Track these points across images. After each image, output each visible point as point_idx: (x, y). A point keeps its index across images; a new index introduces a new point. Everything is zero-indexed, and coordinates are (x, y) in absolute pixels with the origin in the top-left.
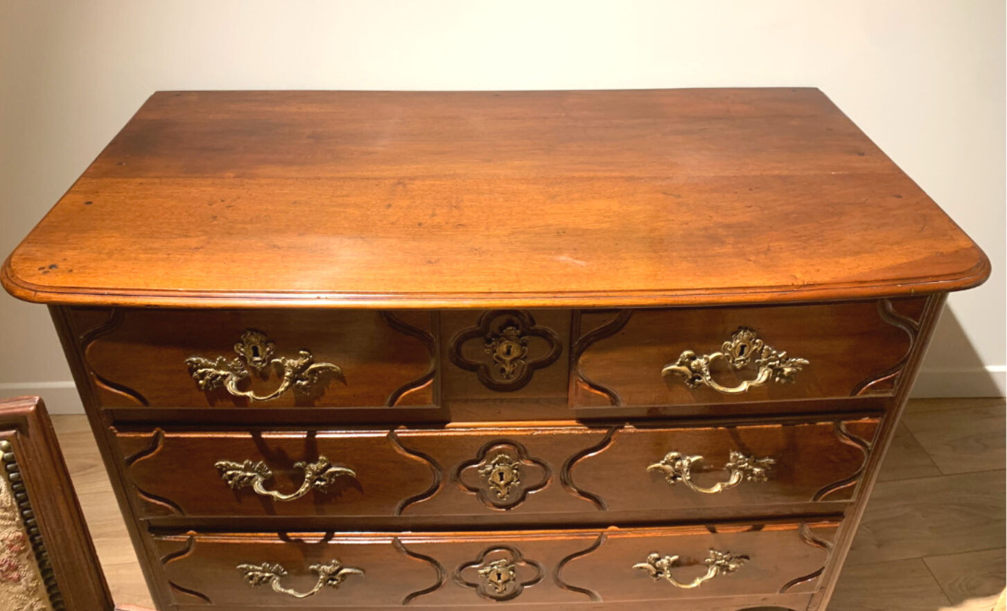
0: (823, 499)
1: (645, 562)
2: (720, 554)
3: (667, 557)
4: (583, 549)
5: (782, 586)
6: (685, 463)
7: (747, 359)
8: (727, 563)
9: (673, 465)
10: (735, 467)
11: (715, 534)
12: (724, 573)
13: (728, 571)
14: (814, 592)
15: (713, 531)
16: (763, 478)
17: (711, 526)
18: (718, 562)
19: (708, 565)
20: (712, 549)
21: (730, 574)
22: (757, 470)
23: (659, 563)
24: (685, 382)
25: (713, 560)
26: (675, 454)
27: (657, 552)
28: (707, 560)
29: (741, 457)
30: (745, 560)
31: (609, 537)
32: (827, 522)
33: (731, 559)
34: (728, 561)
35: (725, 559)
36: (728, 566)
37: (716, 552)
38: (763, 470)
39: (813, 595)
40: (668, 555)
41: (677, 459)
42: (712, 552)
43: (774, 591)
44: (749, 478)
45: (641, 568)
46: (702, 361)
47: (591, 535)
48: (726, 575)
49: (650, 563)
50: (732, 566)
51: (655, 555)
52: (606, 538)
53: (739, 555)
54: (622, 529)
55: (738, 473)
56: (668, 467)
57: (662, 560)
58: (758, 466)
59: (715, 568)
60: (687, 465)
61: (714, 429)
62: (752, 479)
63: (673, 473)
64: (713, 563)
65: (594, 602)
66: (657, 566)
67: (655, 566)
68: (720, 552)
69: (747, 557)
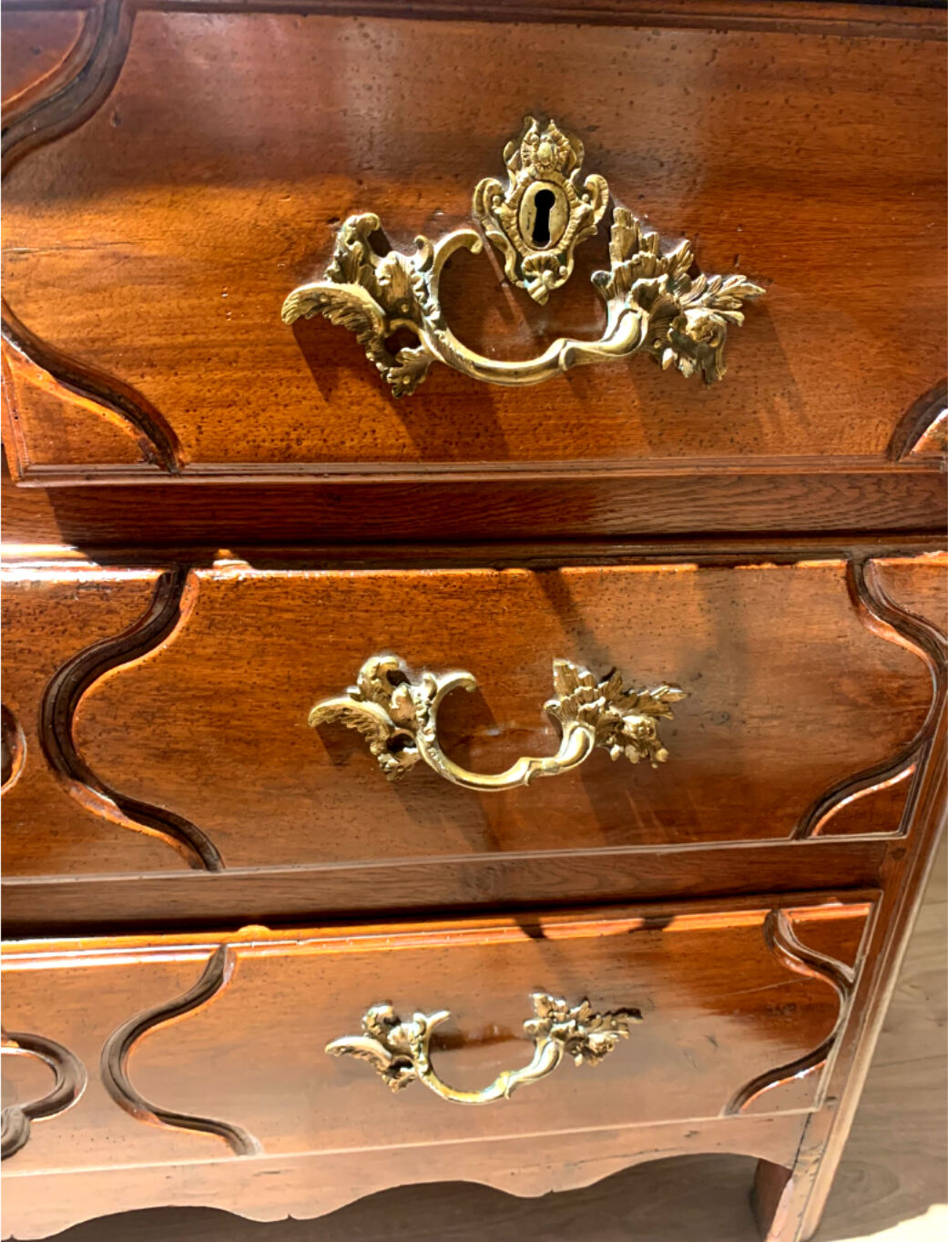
0: (825, 831)
1: (360, 1034)
2: (561, 1003)
3: (418, 1016)
4: (178, 997)
5: (732, 1092)
6: (421, 692)
7: (563, 259)
8: (581, 1030)
9: (385, 701)
10: (570, 710)
11: (543, 944)
12: (579, 1059)
13: (587, 1052)
14: (812, 1109)
15: (536, 934)
16: (655, 750)
17: (529, 919)
18: (556, 1028)
19: (532, 1040)
20: (540, 989)
21: (596, 1062)
22: (633, 722)
23: (394, 1033)
24: (369, 355)
25: (545, 1021)
26: (386, 661)
27: (389, 1003)
28: (527, 1024)
29: (584, 674)
30: (632, 1020)
31: (242, 955)
32: (838, 905)
33: (592, 1017)
34: (586, 1024)
35: (576, 1017)
36: (585, 1040)
37: (551, 999)
38: (649, 721)
39: (810, 1114)
40: (419, 1010)
41: (395, 678)
42: (538, 996)
43: (710, 1110)
44: (616, 750)
45: (351, 1050)
46: (413, 262)
47: (192, 952)
48: (583, 1064)
49: (372, 1036)
50: (596, 1039)
51: (384, 1011)
52: (235, 959)
53: (616, 1007)
54: (279, 933)
55: (580, 731)
56: (373, 709)
57: (404, 1026)
58: (636, 705)
59: (551, 1048)
60: (425, 698)
61: (496, 573)
62: (622, 754)
63: (391, 729)
64: (546, 1030)
65: (243, 1158)
66: (392, 1043)
67: (386, 1045)
68: (563, 998)
69: (635, 1013)
